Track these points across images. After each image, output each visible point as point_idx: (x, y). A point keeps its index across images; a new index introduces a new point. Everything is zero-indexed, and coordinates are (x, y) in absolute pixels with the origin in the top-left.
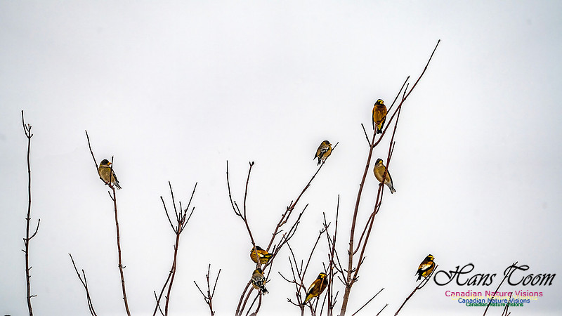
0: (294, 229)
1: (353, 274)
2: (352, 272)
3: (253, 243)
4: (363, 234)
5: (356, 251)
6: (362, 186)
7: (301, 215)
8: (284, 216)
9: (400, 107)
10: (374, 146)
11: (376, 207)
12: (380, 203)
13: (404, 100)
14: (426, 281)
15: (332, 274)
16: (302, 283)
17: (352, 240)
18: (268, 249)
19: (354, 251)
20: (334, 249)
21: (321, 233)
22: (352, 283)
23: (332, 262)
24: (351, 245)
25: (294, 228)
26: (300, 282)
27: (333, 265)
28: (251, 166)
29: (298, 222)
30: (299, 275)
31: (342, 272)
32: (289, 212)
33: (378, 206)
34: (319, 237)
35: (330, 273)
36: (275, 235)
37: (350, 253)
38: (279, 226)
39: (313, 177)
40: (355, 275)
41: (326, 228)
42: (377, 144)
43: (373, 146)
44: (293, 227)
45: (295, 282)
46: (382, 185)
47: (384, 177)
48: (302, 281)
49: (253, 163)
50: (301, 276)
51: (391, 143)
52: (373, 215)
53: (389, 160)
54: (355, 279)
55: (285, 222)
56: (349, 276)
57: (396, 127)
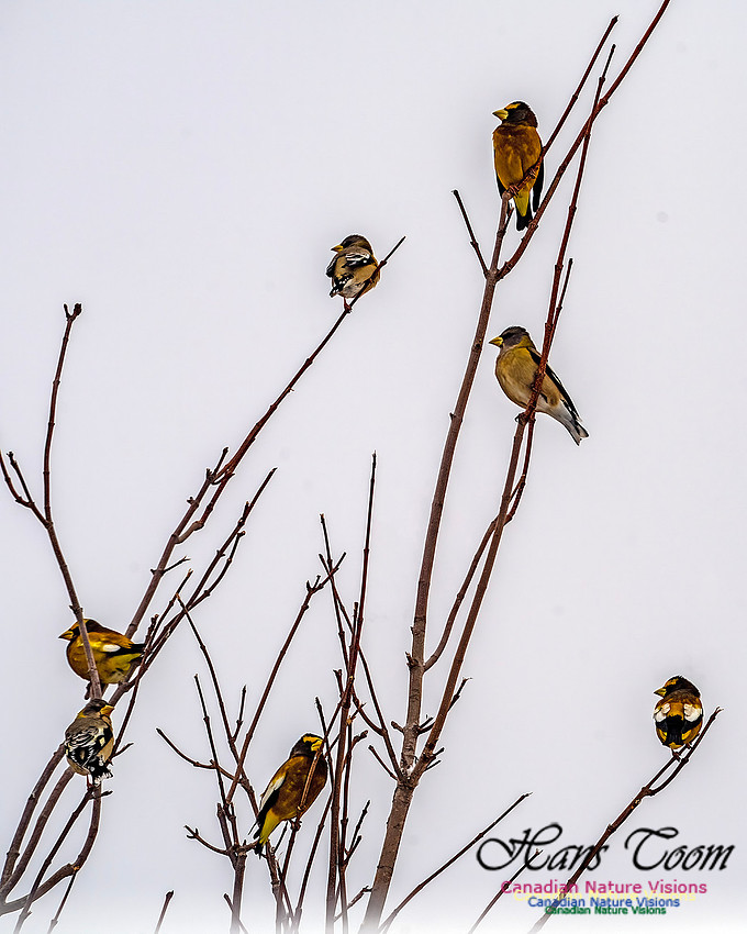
0: (222, 561)
1: (423, 739)
2: (419, 731)
3: (77, 610)
4: (461, 596)
5: (435, 658)
6: (457, 419)
7: (248, 509)
8: (194, 504)
9: (585, 134)
10: (500, 275)
11: (506, 499)
12: (522, 484)
13: (599, 105)
14: (676, 764)
15: (347, 740)
16: (240, 770)
17: (420, 618)
18: (134, 627)
19: (426, 658)
20: (356, 648)
21: (311, 591)
22: (417, 774)
23: (348, 696)
24: (419, 633)
25: (224, 555)
26: (231, 767)
27: (353, 709)
28: (70, 319)
29: (237, 534)
30: (232, 741)
31: (382, 732)
32: (213, 489)
33: (512, 494)
34: (305, 607)
35: (341, 737)
36: (159, 573)
37: (416, 666)
38: (175, 539)
39: (309, 362)
40: (431, 745)
41: (332, 572)
42: (509, 267)
43: (494, 275)
44: (220, 554)
45: (215, 765)
46: (526, 419)
47: (535, 388)
48: (240, 762)
49: (78, 309)
50: (239, 745)
51: (558, 268)
52: (496, 528)
53: (550, 328)
54: (428, 759)
55: (199, 526)
56: (409, 747)
57: (573, 209)
